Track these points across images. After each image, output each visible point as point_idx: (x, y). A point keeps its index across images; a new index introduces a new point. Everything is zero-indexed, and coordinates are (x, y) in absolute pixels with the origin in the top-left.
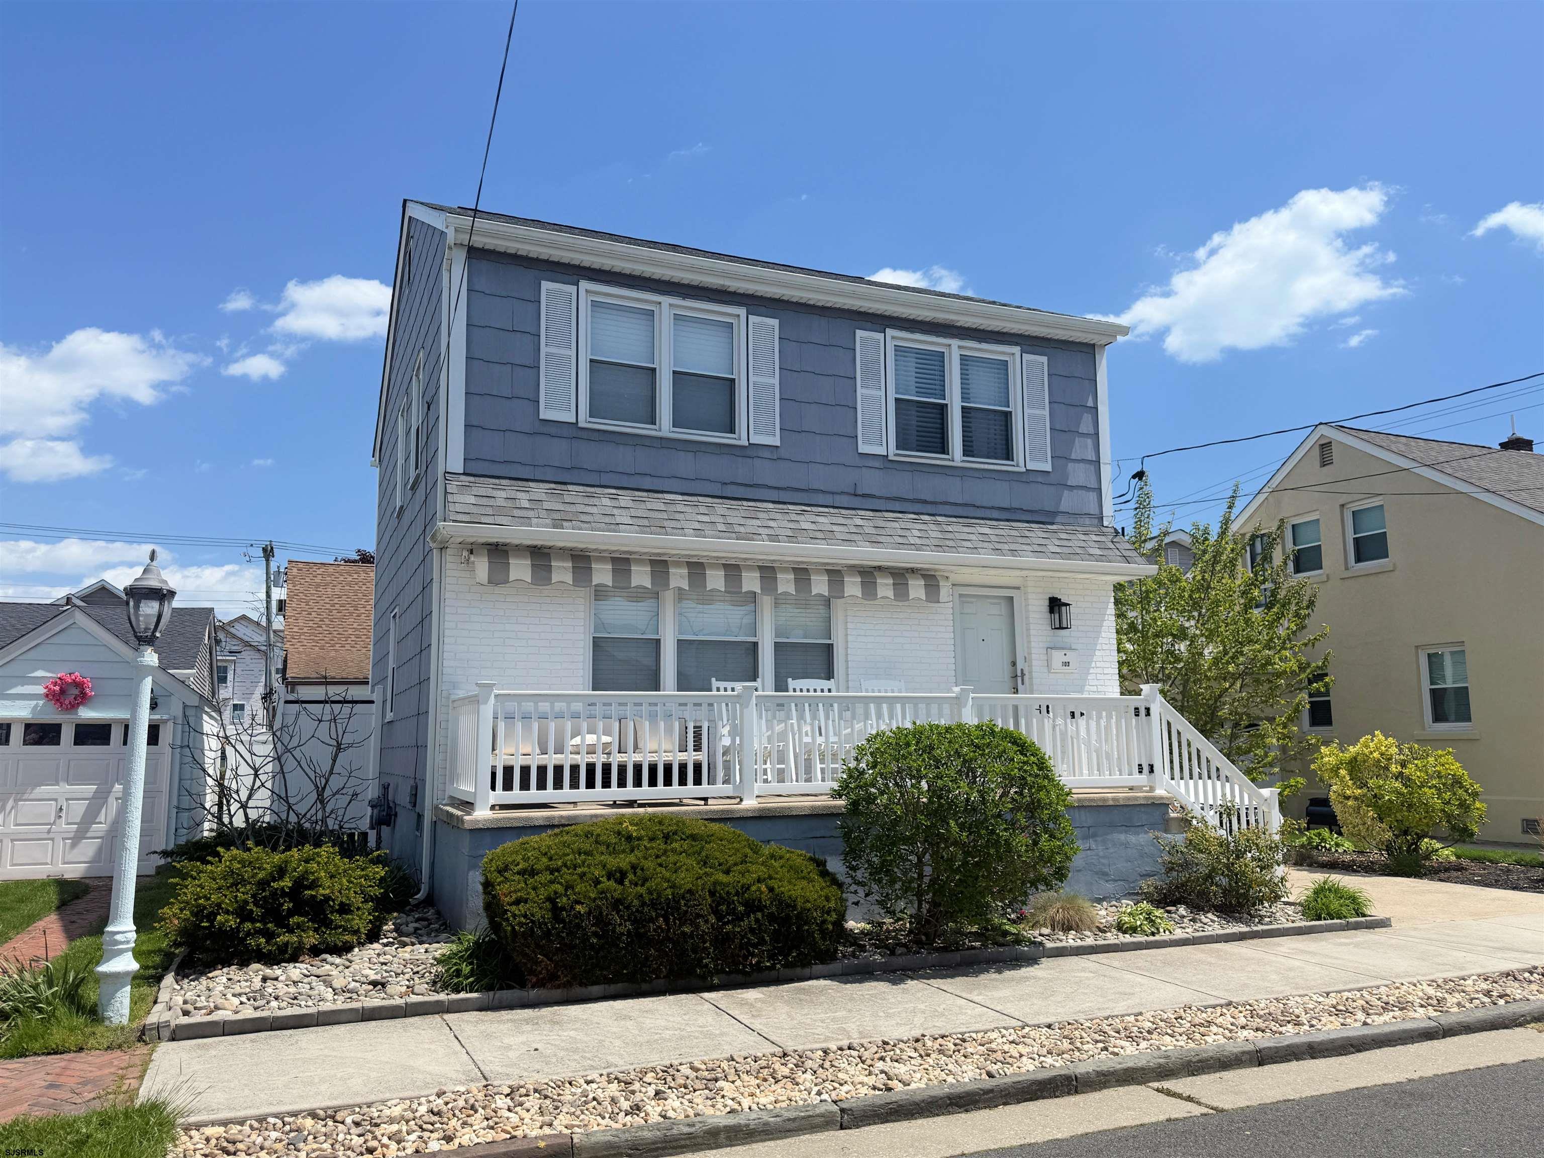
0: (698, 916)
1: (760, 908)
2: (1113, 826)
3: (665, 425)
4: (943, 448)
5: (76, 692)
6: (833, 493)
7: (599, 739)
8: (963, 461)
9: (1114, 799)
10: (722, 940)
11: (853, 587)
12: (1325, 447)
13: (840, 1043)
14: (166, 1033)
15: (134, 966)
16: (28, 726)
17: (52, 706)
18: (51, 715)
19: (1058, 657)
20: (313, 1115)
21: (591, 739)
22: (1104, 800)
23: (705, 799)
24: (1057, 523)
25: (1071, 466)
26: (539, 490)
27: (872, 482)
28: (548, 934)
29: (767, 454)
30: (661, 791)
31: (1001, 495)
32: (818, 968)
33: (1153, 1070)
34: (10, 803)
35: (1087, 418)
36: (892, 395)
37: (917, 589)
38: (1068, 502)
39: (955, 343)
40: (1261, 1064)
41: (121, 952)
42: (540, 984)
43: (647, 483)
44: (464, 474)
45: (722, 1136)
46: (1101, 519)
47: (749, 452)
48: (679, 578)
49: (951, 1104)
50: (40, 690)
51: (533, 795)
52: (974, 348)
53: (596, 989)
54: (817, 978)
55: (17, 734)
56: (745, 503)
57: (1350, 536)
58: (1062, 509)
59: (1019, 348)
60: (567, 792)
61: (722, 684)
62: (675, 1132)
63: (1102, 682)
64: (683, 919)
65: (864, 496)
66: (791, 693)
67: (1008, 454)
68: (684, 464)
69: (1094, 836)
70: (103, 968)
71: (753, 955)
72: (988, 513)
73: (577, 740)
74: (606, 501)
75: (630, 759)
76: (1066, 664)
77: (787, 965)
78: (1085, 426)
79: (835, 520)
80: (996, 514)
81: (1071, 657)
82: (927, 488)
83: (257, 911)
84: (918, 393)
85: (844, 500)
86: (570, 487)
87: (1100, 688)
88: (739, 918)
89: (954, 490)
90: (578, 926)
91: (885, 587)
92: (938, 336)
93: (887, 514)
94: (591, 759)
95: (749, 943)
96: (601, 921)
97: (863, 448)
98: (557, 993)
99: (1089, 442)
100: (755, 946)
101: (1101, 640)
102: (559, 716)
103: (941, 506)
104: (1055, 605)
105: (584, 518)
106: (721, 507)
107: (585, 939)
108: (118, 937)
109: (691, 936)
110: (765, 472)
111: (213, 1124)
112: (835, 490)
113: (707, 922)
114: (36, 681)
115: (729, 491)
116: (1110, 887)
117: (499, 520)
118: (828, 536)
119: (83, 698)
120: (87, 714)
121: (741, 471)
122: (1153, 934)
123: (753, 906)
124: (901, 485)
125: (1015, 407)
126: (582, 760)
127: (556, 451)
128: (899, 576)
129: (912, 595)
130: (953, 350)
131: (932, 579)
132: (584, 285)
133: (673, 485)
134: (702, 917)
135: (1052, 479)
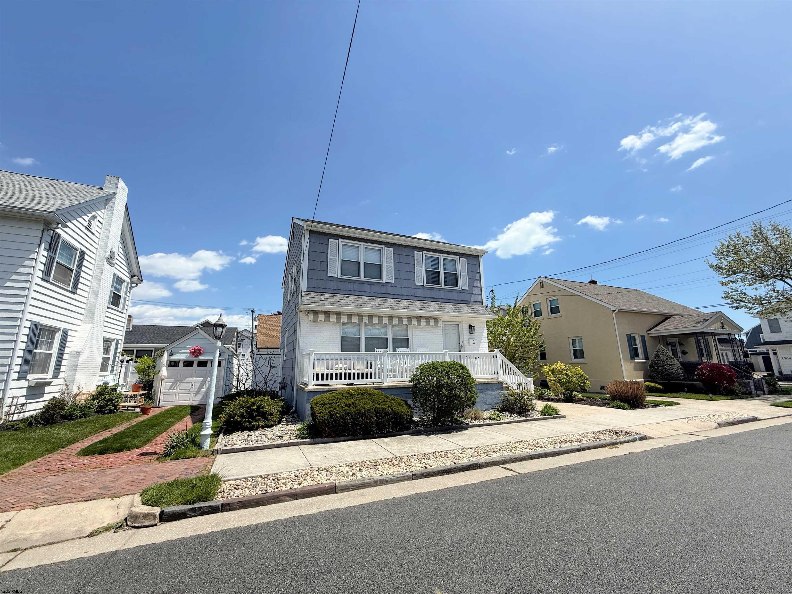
0: (371, 417)
1: (389, 415)
2: (487, 389)
3: (362, 277)
4: (439, 283)
5: (198, 352)
7: (343, 366)
8: (445, 287)
9: (488, 382)
10: (378, 424)
11: (414, 322)
12: (542, 283)
13: (412, 454)
14: (219, 452)
15: (211, 432)
16: (185, 362)
17: (192, 356)
18: (191, 358)
19: (472, 341)
20: (261, 477)
21: (341, 366)
22: (485, 382)
23: (373, 383)
24: (470, 304)
25: (474, 288)
26: (327, 296)
27: (419, 293)
28: (329, 422)
29: (390, 285)
30: (360, 381)
31: (455, 296)
32: (405, 432)
33: (501, 461)
34: (178, 383)
35: (478, 275)
36: (425, 269)
37: (432, 322)
38: (473, 298)
39: (442, 255)
40: (531, 459)
41: (208, 428)
42: (326, 437)
43: (357, 293)
44: (307, 291)
45: (379, 482)
46: (482, 303)
47: (385, 285)
48: (366, 320)
49: (444, 472)
50: (188, 351)
51: (325, 382)
52: (447, 256)
53: (342, 438)
54: (405, 434)
55: (181, 364)
56: (384, 299)
57: (549, 307)
58: (472, 300)
59: (459, 256)
60: (334, 381)
61: (378, 350)
62: (365, 481)
63: (483, 348)
64: (367, 418)
65: (417, 296)
66: (397, 353)
67: (457, 285)
68: (367, 288)
69: (482, 392)
70: (202, 433)
71: (387, 428)
72: (452, 301)
73: (337, 366)
74: (346, 298)
75: (352, 371)
76: (474, 343)
77: (397, 431)
78: (477, 278)
79: (409, 303)
80: (454, 302)
81: (475, 341)
82: (436, 294)
83: (247, 415)
84: (432, 268)
85: (413, 298)
86: (336, 295)
87: (483, 350)
88: (383, 417)
89: (442, 295)
90: (337, 420)
91: (423, 322)
92: (437, 253)
93: (424, 302)
94: (341, 371)
95: (386, 425)
96: (344, 419)
97: (417, 283)
98: (331, 439)
99: (478, 282)
100: (387, 426)
101: (483, 336)
102: (332, 359)
103: (439, 299)
104: (470, 327)
105: (339, 303)
106: (378, 300)
107: (339, 424)
108: (207, 424)
109: (369, 423)
110: (389, 290)
111: (232, 480)
112: (409, 295)
113: (374, 419)
114: (187, 349)
115: (380, 295)
116: (487, 407)
117: (316, 304)
118: (407, 308)
119: (200, 354)
120: (201, 358)
121: (383, 290)
122: (499, 420)
123: (387, 414)
124: (428, 293)
125: (458, 272)
126: (338, 372)
127: (332, 285)
128: (428, 319)
129: (431, 324)
130: (441, 257)
131: (436, 320)
132: (340, 240)
133: (364, 294)
134: (372, 417)
135: (469, 292)
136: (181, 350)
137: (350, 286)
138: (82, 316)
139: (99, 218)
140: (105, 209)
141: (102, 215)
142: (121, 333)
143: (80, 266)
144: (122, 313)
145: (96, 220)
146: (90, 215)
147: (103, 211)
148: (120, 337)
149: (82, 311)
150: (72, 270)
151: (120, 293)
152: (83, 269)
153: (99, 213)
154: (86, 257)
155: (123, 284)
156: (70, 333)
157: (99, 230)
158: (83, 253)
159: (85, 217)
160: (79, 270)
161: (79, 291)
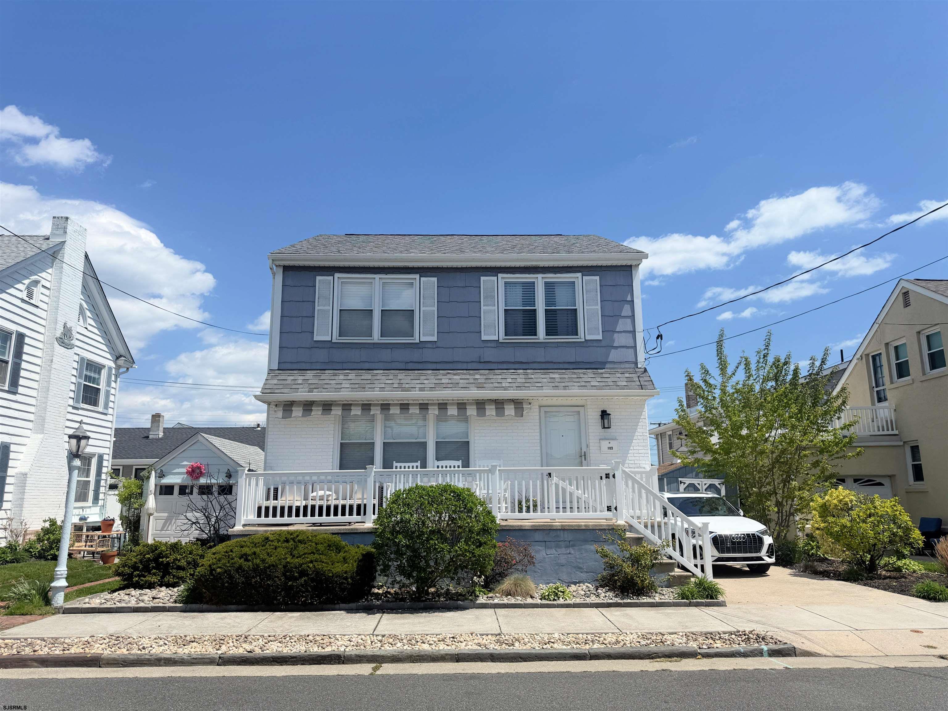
0: (276, 577)
1: (307, 575)
3: (376, 337)
4: (533, 332)
5: (198, 471)
6: (467, 362)
8: (546, 339)
10: (288, 589)
12: (906, 294)
14: (61, 611)
17: (190, 478)
18: (189, 482)
19: (605, 444)
23: (350, 523)
24: (607, 368)
25: (616, 335)
26: (310, 375)
27: (489, 355)
28: (207, 580)
29: (429, 345)
31: (571, 355)
32: (342, 605)
34: (174, 521)
35: (627, 307)
36: (502, 307)
37: (510, 410)
38: (615, 356)
39: (540, 276)
41: (59, 579)
42: (207, 603)
43: (367, 366)
44: (278, 370)
46: (636, 364)
47: (420, 346)
50: (184, 470)
52: (551, 277)
53: (233, 607)
54: (339, 610)
55: (176, 490)
56: (416, 372)
57: (926, 352)
58: (610, 360)
59: (580, 274)
61: (398, 465)
62: (142, 657)
63: (638, 458)
64: (269, 577)
65: (484, 362)
66: (394, 470)
67: (575, 332)
68: (386, 355)
71: (303, 597)
72: (561, 366)
74: (342, 377)
76: (611, 448)
77: (320, 603)
78: (626, 311)
79: (464, 377)
80: (566, 366)
81: (613, 444)
82: (521, 355)
84: (524, 305)
85: (475, 366)
86: (326, 372)
87: (636, 462)
88: (295, 579)
89: (540, 355)
90: (221, 579)
91: (491, 410)
92: (529, 274)
93: (496, 371)
95: (300, 590)
96: (231, 577)
97: (484, 338)
98: (214, 607)
99: (629, 320)
100: (303, 592)
101: (637, 434)
103: (531, 365)
104: (604, 414)
105: (326, 386)
106: (401, 375)
107: (223, 584)
109: (272, 586)
110: (428, 355)
112: (469, 361)
114: (183, 466)
115: (410, 366)
117: (282, 391)
119: (201, 474)
120: (203, 481)
121: (416, 355)
123: (303, 573)
124: (508, 354)
125: (579, 307)
126: (318, 503)
127: (322, 355)
128: (499, 404)
129: (507, 413)
130: (540, 280)
131: (518, 404)
132: (337, 275)
133: (381, 365)
134: (278, 577)
135: (603, 344)
136: (175, 469)
137: (356, 355)
138: (31, 423)
139: (43, 282)
140: (52, 267)
141: (49, 277)
142: (107, 444)
143: (19, 353)
144: (106, 414)
145: (40, 286)
146: (27, 282)
147: (50, 271)
148: (107, 451)
149: (31, 417)
150: (7, 362)
151: (98, 384)
152: (25, 357)
153: (44, 275)
154: (27, 340)
155: (103, 371)
156: (13, 448)
157: (46, 299)
158: (21, 337)
159: (19, 286)
160: (18, 361)
161: (21, 390)
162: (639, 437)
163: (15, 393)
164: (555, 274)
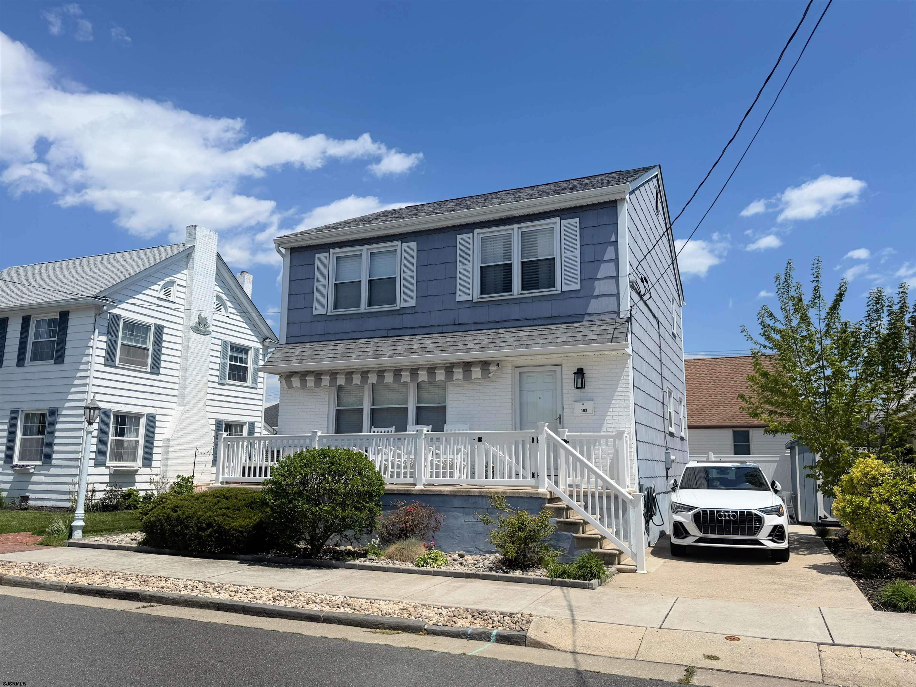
3: (364, 306)
6: (443, 326)
8: (521, 294)
19: (579, 406)
24: (586, 321)
25: (597, 283)
27: (465, 316)
29: (409, 311)
31: (545, 309)
35: (611, 250)
36: (478, 265)
38: (594, 306)
39: (516, 226)
43: (355, 335)
44: (286, 344)
46: (618, 313)
47: (401, 312)
52: (527, 226)
56: (396, 338)
58: (589, 311)
59: (559, 218)
63: (617, 421)
65: (459, 324)
67: (552, 285)
68: (371, 323)
72: (536, 322)
76: (585, 410)
78: (609, 254)
79: (435, 341)
80: (541, 322)
81: (588, 405)
82: (496, 314)
85: (450, 328)
87: (615, 425)
89: (514, 312)
91: (458, 374)
92: (504, 226)
93: (469, 333)
97: (459, 298)
99: (612, 264)
101: (617, 393)
103: (505, 323)
104: (580, 373)
105: (314, 357)
106: (381, 342)
110: (407, 321)
112: (444, 324)
115: (391, 333)
121: (398, 322)
123: (210, 525)
124: (482, 314)
125: (556, 255)
127: (319, 328)
128: (467, 366)
129: (474, 376)
130: (515, 230)
131: (485, 365)
132: (332, 251)
133: (367, 334)
135: (581, 294)
137: (346, 325)
138: (175, 398)
139: (179, 282)
140: (187, 268)
141: (184, 277)
142: (259, 414)
143: (158, 341)
144: (257, 389)
145: (175, 285)
146: (162, 283)
147: (185, 272)
148: (259, 419)
149: (175, 393)
150: (148, 350)
151: (246, 363)
152: (164, 344)
153: (179, 275)
154: (165, 330)
155: (249, 352)
156: (158, 418)
157: (183, 295)
158: (159, 329)
159: (155, 287)
160: (159, 348)
161: (162, 371)
162: (620, 397)
163: (158, 374)
164: (532, 222)
